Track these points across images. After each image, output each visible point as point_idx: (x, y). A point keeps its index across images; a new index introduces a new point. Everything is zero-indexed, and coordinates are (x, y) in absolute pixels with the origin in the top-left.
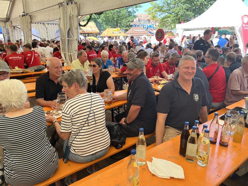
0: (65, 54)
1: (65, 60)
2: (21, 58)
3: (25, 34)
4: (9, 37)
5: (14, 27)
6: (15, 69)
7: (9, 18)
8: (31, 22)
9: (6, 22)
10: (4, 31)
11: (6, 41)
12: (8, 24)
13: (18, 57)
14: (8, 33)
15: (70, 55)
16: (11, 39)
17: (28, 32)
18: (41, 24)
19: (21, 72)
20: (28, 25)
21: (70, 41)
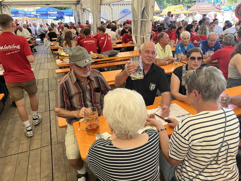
0: (136, 37)
1: (136, 43)
2: (94, 41)
3: (95, 17)
4: (79, 20)
5: (84, 9)
6: (91, 54)
7: (79, 1)
8: (101, 4)
9: (77, 5)
10: (75, 14)
11: (77, 24)
12: (78, 7)
13: (92, 41)
14: (79, 16)
15: (142, 39)
16: (81, 22)
17: (97, 14)
18: (107, 5)
19: (96, 57)
20: (97, 6)
21: (144, 23)
